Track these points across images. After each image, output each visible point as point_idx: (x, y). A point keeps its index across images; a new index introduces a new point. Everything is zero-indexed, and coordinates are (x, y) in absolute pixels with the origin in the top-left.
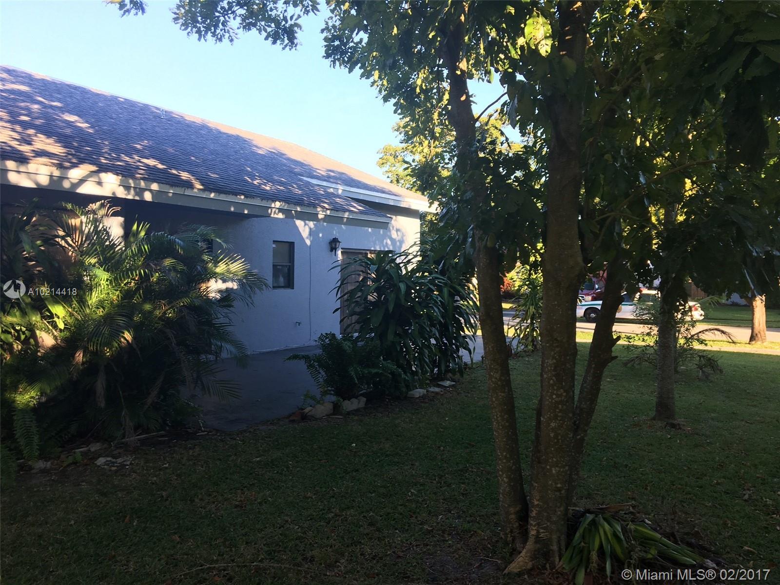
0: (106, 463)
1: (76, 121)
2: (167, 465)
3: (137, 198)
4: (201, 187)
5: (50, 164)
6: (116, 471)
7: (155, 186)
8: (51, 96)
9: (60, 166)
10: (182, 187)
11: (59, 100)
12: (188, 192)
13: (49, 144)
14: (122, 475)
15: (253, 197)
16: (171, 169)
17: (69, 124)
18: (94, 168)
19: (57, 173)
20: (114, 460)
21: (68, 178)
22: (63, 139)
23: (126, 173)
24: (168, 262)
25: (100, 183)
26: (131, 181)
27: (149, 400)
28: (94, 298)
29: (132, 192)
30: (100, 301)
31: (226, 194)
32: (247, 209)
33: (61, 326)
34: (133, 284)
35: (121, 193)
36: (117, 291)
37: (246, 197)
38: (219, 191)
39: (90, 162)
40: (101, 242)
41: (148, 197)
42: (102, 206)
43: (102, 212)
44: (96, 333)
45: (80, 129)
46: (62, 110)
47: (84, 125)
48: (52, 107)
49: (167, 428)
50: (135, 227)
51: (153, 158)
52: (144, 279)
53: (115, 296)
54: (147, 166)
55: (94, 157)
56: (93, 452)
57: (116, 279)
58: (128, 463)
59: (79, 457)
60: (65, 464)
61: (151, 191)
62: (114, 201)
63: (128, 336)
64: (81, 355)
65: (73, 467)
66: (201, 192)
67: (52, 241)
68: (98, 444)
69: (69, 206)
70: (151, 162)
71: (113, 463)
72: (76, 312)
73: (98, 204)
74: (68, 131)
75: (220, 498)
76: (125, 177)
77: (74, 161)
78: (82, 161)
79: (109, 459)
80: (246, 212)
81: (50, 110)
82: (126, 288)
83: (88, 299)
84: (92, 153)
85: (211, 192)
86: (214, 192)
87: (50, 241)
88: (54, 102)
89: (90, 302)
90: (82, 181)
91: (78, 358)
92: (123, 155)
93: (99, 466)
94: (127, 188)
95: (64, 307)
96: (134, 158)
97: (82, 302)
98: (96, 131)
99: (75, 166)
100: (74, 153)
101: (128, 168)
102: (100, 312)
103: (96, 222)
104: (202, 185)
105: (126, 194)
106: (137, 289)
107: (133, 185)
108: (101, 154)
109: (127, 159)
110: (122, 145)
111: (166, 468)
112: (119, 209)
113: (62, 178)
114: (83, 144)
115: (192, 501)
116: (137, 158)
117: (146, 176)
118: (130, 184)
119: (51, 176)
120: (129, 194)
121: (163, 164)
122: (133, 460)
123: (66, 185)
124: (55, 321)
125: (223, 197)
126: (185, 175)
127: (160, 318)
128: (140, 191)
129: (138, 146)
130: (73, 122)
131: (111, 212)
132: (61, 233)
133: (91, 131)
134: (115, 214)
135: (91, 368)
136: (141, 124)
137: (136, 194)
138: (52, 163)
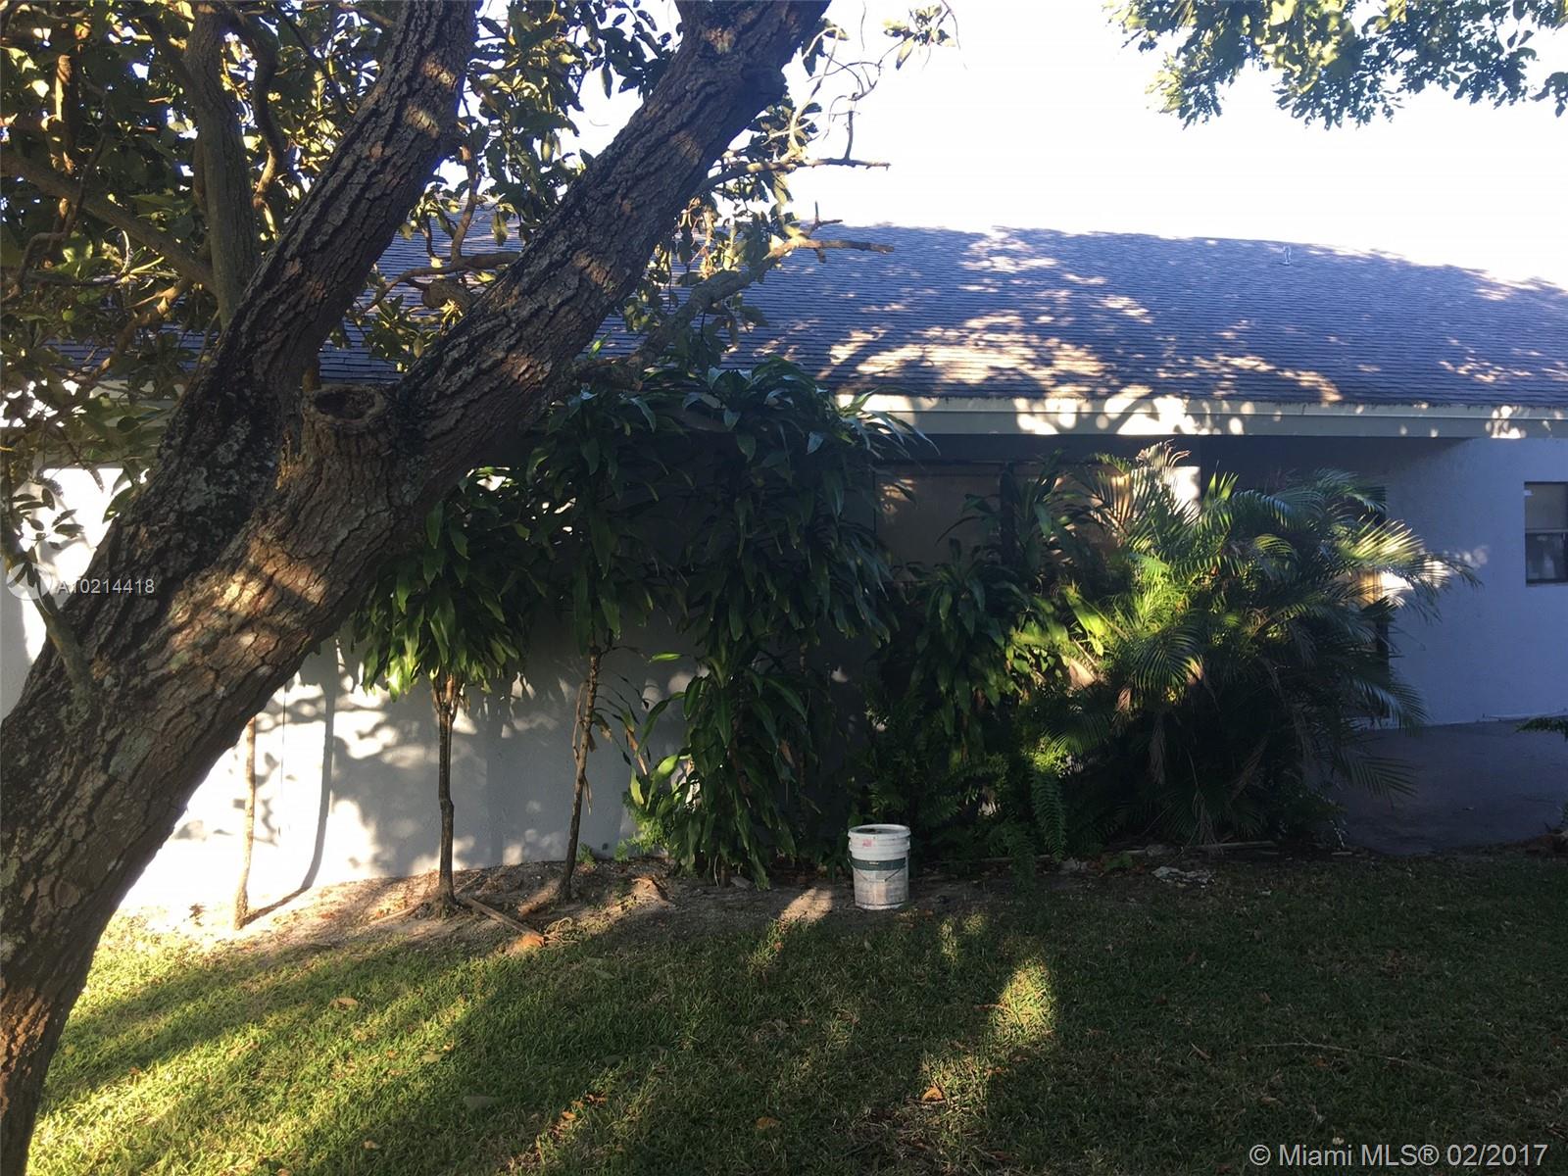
0: (1168, 876)
1: (1126, 307)
2: (1269, 893)
3: (1217, 432)
4: (1336, 397)
5: (1076, 395)
6: (1184, 890)
7: (1247, 408)
8: (1089, 267)
9: (1092, 396)
10: (1299, 403)
11: (1101, 272)
12: (1311, 410)
13: (1079, 359)
14: (1193, 897)
15: (1447, 403)
16: (1282, 371)
17: (1114, 315)
18: (1142, 391)
19: (1086, 408)
20: (1182, 873)
21: (1104, 414)
22: (1101, 347)
23: (1196, 391)
24: (1263, 542)
25: (1154, 415)
26: (1205, 405)
27: (1242, 783)
28: (1146, 605)
29: (1208, 422)
30: (1156, 610)
31: (1388, 404)
32: (1436, 428)
33: (1100, 650)
34: (1207, 581)
35: (1189, 427)
36: (1181, 593)
37: (1432, 404)
38: (1371, 400)
39: (1141, 380)
40: (1162, 509)
41: (1236, 427)
42: (1160, 451)
43: (1160, 461)
44: (1149, 662)
45: (1131, 320)
46: (1104, 291)
47: (1138, 312)
48: (1090, 289)
49: (1280, 837)
50: (1213, 482)
51: (1253, 353)
52: (1224, 571)
53: (1180, 601)
54: (1238, 370)
55: (1148, 370)
56: (1152, 858)
57: (1176, 574)
58: (1205, 881)
59: (1129, 862)
60: (1107, 869)
61: (1241, 417)
62: (1179, 441)
63: (1195, 667)
64: (1129, 697)
65: (1120, 874)
66: (1337, 407)
67: (1084, 516)
68: (1160, 846)
69: (1106, 458)
70: (1245, 362)
71: (1181, 877)
72: (1121, 627)
73: (1153, 448)
74: (1110, 329)
75: (1353, 956)
76: (1196, 399)
77: (1115, 382)
78: (1126, 382)
79: (1176, 870)
80: (1434, 434)
81: (1086, 296)
82: (1197, 588)
83: (1137, 606)
84: (1145, 363)
85: (1357, 405)
86: (1363, 404)
87: (1079, 515)
88: (1092, 277)
89: (1141, 612)
90: (1125, 415)
91: (1123, 702)
92: (1197, 358)
93: (1158, 879)
94: (1199, 417)
95: (1102, 620)
96: (1217, 360)
97: (1129, 612)
98: (1158, 319)
99: (1114, 391)
100: (1115, 368)
101: (1203, 381)
102: (1155, 628)
103: (1151, 477)
104: (1341, 392)
105: (1198, 428)
106: (1217, 589)
107: (1209, 411)
108: (1159, 363)
109: (1204, 363)
110: (1200, 335)
111: (1266, 897)
112: (1187, 453)
113: (1094, 415)
114: (1133, 349)
115: (1303, 951)
116: (1222, 358)
117: (1234, 392)
118: (1204, 409)
119: (1079, 414)
120: (1203, 427)
121: (1268, 362)
122: (1213, 877)
123: (1102, 424)
124: (1090, 643)
125: (1382, 411)
126: (1308, 378)
127: (1254, 640)
128: (1222, 420)
129: (1228, 335)
130: (1120, 310)
131: (1174, 459)
132: (1098, 502)
133: (1148, 321)
134: (1181, 463)
135: (1144, 720)
136: (1242, 286)
137: (1216, 425)
138: (1080, 393)
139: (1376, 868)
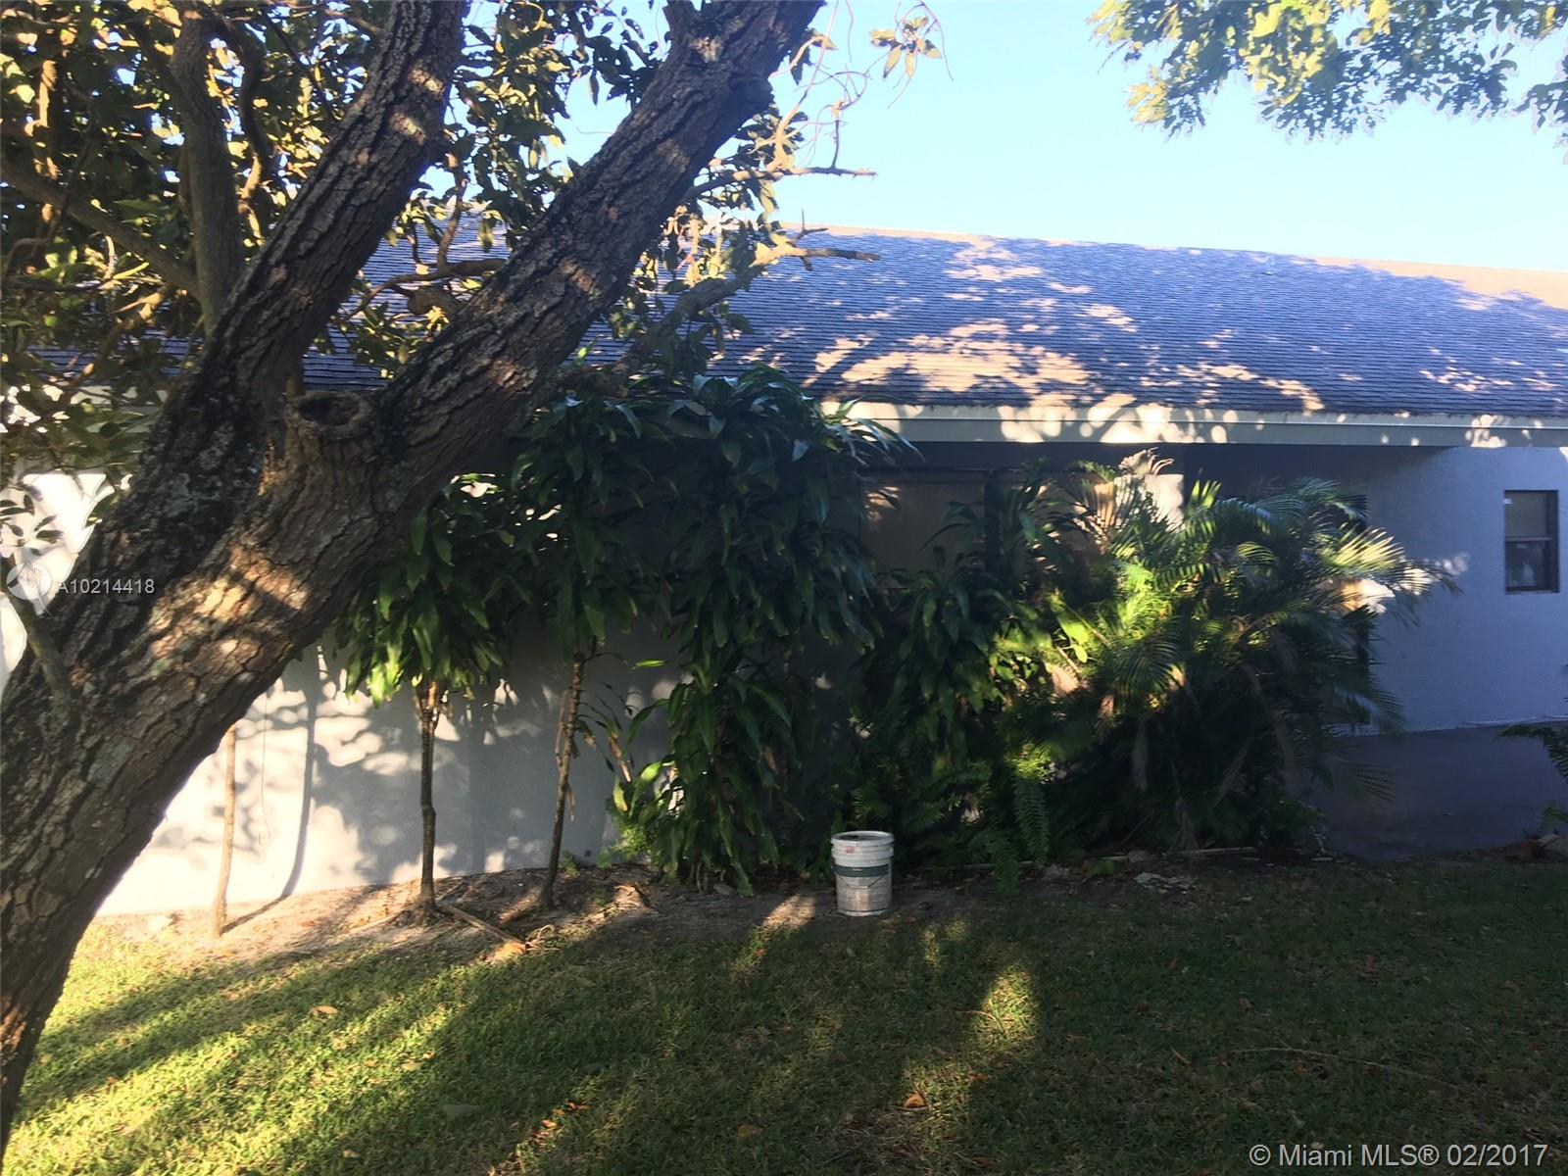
0: (1150, 882)
1: (1110, 316)
2: (1249, 899)
3: (1201, 440)
4: (1320, 406)
5: (1061, 403)
6: (1166, 896)
7: (1230, 417)
8: (1074, 276)
9: (1076, 404)
10: (1281, 412)
11: (1086, 281)
12: (1293, 419)
13: (1063, 368)
14: (1175, 903)
15: (1428, 412)
16: (1265, 379)
17: (1098, 323)
18: (1128, 399)
19: (1071, 415)
20: (1164, 879)
21: (1087, 422)
22: (1086, 356)
23: (1181, 399)
24: (1246, 549)
25: (1137, 423)
26: (1189, 413)
27: (1223, 789)
28: (1129, 612)
29: (1192, 430)
30: (1139, 617)
31: (1370, 413)
32: (1417, 437)
33: (1083, 657)
34: (1190, 589)
35: (1173, 435)
36: (1164, 600)
37: (1414, 413)
38: (1355, 408)
39: (1124, 389)
40: (1145, 516)
41: (1219, 436)
42: (1144, 459)
43: (1146, 468)
44: (1131, 669)
45: (1115, 329)
46: (1088, 300)
47: (1121, 321)
48: (1074, 298)
49: (1261, 843)
50: (1196, 490)
51: (1236, 362)
52: (1207, 578)
53: (1163, 608)
54: (1222, 380)
55: (1132, 378)
56: (1134, 864)
57: (1159, 581)
58: (1186, 886)
59: (1111, 868)
60: (1089, 875)
61: (1223, 425)
62: (1162, 449)
63: (1177, 674)
64: (1111, 703)
65: (1101, 881)
66: (1319, 416)
67: (1068, 524)
68: (1142, 852)
69: (1090, 466)
70: (1230, 371)
71: (1163, 883)
72: (1104, 635)
73: (1137, 456)
74: (1095, 338)
75: (1333, 962)
76: (1179, 407)
77: (1099, 391)
78: (1110, 390)
79: (1158, 876)
80: (1415, 443)
81: (1070, 305)
82: (1180, 596)
83: (1120, 613)
84: (1129, 371)
85: (1338, 413)
86: (1345, 412)
87: (1064, 522)
88: (1076, 286)
89: (1124, 619)
90: (1109, 423)
91: (1106, 708)
92: (1180, 366)
93: (1140, 885)
94: (1183, 425)
95: (1085, 627)
96: (1198, 369)
97: (1113, 620)
98: (1142, 328)
99: (1098, 399)
100: (1099, 376)
101: (1186, 390)
102: (1139, 635)
103: (1135, 484)
104: (1323, 401)
105: (1182, 437)
106: (1199, 597)
107: (1192, 419)
108: (1142, 371)
109: (1187, 372)
110: (1183, 344)
111: (1247, 903)
112: (1170, 462)
113: (1079, 423)
114: (1117, 357)
115: (1283, 958)
116: (1205, 367)
117: (1217, 400)
118: (1187, 418)
119: (1063, 422)
120: (1186, 435)
121: (1250, 371)
122: (1195, 884)
123: (1086, 432)
124: (1073, 650)
125: (1363, 420)
126: (1290, 387)
127: (1237, 647)
128: (1204, 428)
129: (1212, 344)
130: (1104, 319)
131: (1157, 468)
132: (1081, 510)
133: (1132, 330)
134: (1164, 471)
135: (1127, 727)
136: (1225, 296)
137: (1199, 433)
138: (1065, 400)
139: (1357, 874)
